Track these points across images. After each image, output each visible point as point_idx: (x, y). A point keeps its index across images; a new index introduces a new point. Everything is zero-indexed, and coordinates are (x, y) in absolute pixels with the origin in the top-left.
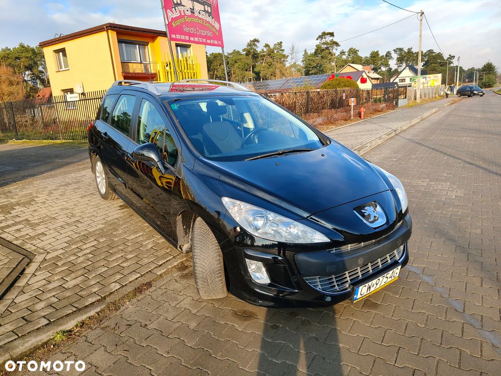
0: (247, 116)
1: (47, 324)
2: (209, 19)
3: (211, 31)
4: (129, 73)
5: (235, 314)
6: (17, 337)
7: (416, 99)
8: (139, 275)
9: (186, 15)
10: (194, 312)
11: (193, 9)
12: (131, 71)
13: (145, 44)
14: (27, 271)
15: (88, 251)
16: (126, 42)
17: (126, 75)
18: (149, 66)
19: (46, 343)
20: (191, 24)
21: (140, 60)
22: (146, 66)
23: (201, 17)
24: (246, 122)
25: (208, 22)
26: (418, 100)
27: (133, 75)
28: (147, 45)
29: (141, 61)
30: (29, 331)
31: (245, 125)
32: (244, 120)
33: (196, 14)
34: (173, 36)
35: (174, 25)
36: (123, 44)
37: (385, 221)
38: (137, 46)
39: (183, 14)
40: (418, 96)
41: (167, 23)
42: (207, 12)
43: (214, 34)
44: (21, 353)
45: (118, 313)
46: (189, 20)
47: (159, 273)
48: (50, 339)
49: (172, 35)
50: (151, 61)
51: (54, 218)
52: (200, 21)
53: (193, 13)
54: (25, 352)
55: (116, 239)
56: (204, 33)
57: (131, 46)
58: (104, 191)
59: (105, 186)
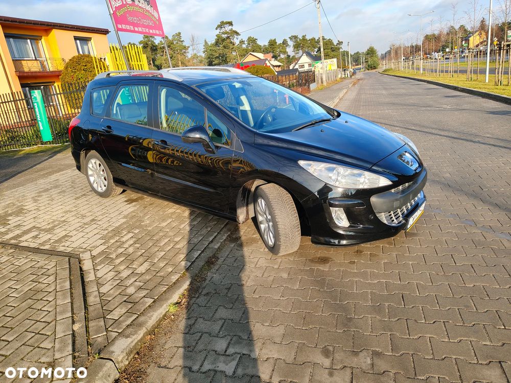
0: (243, 98)
1: (154, 302)
2: (148, 8)
3: (152, 20)
4: (24, 72)
5: (312, 261)
6: (137, 315)
7: (322, 83)
8: (200, 252)
9: (128, 4)
10: (276, 267)
12: (26, 70)
13: (35, 39)
14: (85, 268)
15: (131, 242)
16: (14, 37)
17: (21, 74)
18: (45, 63)
19: (165, 315)
20: (133, 14)
21: (34, 57)
22: (42, 64)
23: (140, 5)
24: (243, 105)
25: (148, 11)
26: (325, 84)
27: (30, 74)
28: (41, 39)
29: (35, 58)
30: (143, 309)
31: (242, 108)
32: (240, 103)
33: (137, 3)
34: (120, 26)
35: (118, 14)
36: (11, 40)
37: (417, 165)
38: (29, 41)
39: (125, 3)
40: (324, 79)
41: (112, 12)
43: (155, 23)
44: (152, 326)
45: (207, 282)
46: (131, 9)
47: (216, 247)
48: (167, 312)
49: (118, 25)
50: (47, 56)
51: (64, 221)
52: (141, 11)
53: (133, 1)
54: (154, 325)
55: (149, 229)
56: (146, 22)
57: (21, 41)
58: (104, 188)
59: (106, 183)
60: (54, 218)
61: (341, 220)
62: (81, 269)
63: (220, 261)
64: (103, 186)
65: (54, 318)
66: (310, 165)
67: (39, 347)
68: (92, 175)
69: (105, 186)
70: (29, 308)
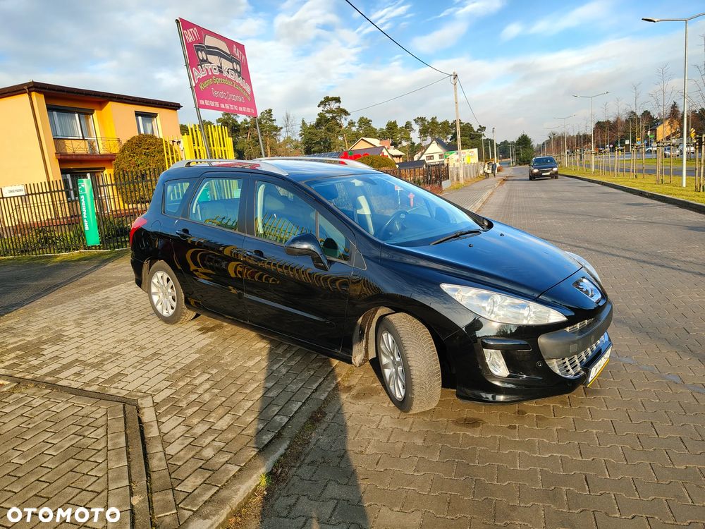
0: (362, 200)
1: (240, 470)
2: (239, 80)
3: (242, 95)
4: (67, 155)
5: (456, 423)
6: (218, 488)
7: (458, 180)
8: (300, 404)
9: (214, 75)
10: (406, 429)
11: (221, 68)
12: (69, 151)
13: (87, 113)
14: (145, 419)
15: (207, 386)
16: (61, 110)
17: (62, 157)
18: (95, 144)
19: (255, 490)
20: (221, 87)
21: (81, 135)
22: (91, 145)
23: (229, 77)
24: (360, 207)
25: (239, 84)
26: (462, 181)
27: (74, 157)
28: (92, 114)
29: (83, 137)
30: (225, 480)
31: (359, 212)
33: (225, 74)
34: (202, 102)
35: (201, 87)
36: (55, 113)
37: (600, 296)
38: (77, 115)
39: (210, 74)
40: (461, 175)
41: (194, 85)
42: (236, 71)
43: (245, 98)
44: (238, 505)
45: (311, 446)
46: (217, 81)
47: (322, 398)
48: (258, 485)
49: (200, 101)
50: (99, 135)
51: (117, 354)
52: (230, 83)
53: (221, 72)
54: (241, 503)
55: (231, 368)
56: (235, 98)
57: (66, 118)
58: (171, 312)
59: (174, 304)
60: (104, 349)
61: (497, 366)
62: (140, 420)
63: (328, 418)
64: (169, 308)
65: (105, 486)
66: (456, 290)
67: (86, 526)
68: (155, 294)
69: (172, 308)
70: (71, 471)
